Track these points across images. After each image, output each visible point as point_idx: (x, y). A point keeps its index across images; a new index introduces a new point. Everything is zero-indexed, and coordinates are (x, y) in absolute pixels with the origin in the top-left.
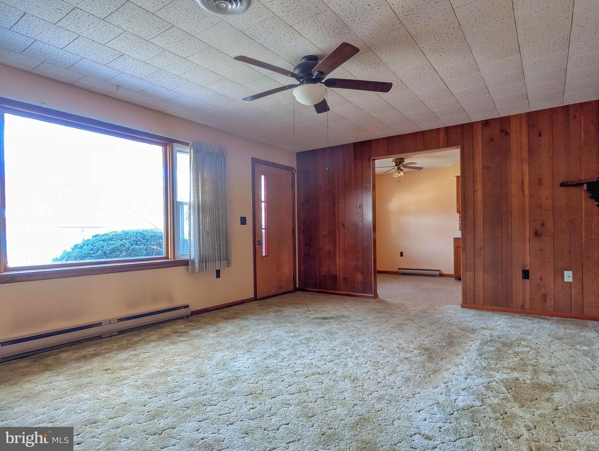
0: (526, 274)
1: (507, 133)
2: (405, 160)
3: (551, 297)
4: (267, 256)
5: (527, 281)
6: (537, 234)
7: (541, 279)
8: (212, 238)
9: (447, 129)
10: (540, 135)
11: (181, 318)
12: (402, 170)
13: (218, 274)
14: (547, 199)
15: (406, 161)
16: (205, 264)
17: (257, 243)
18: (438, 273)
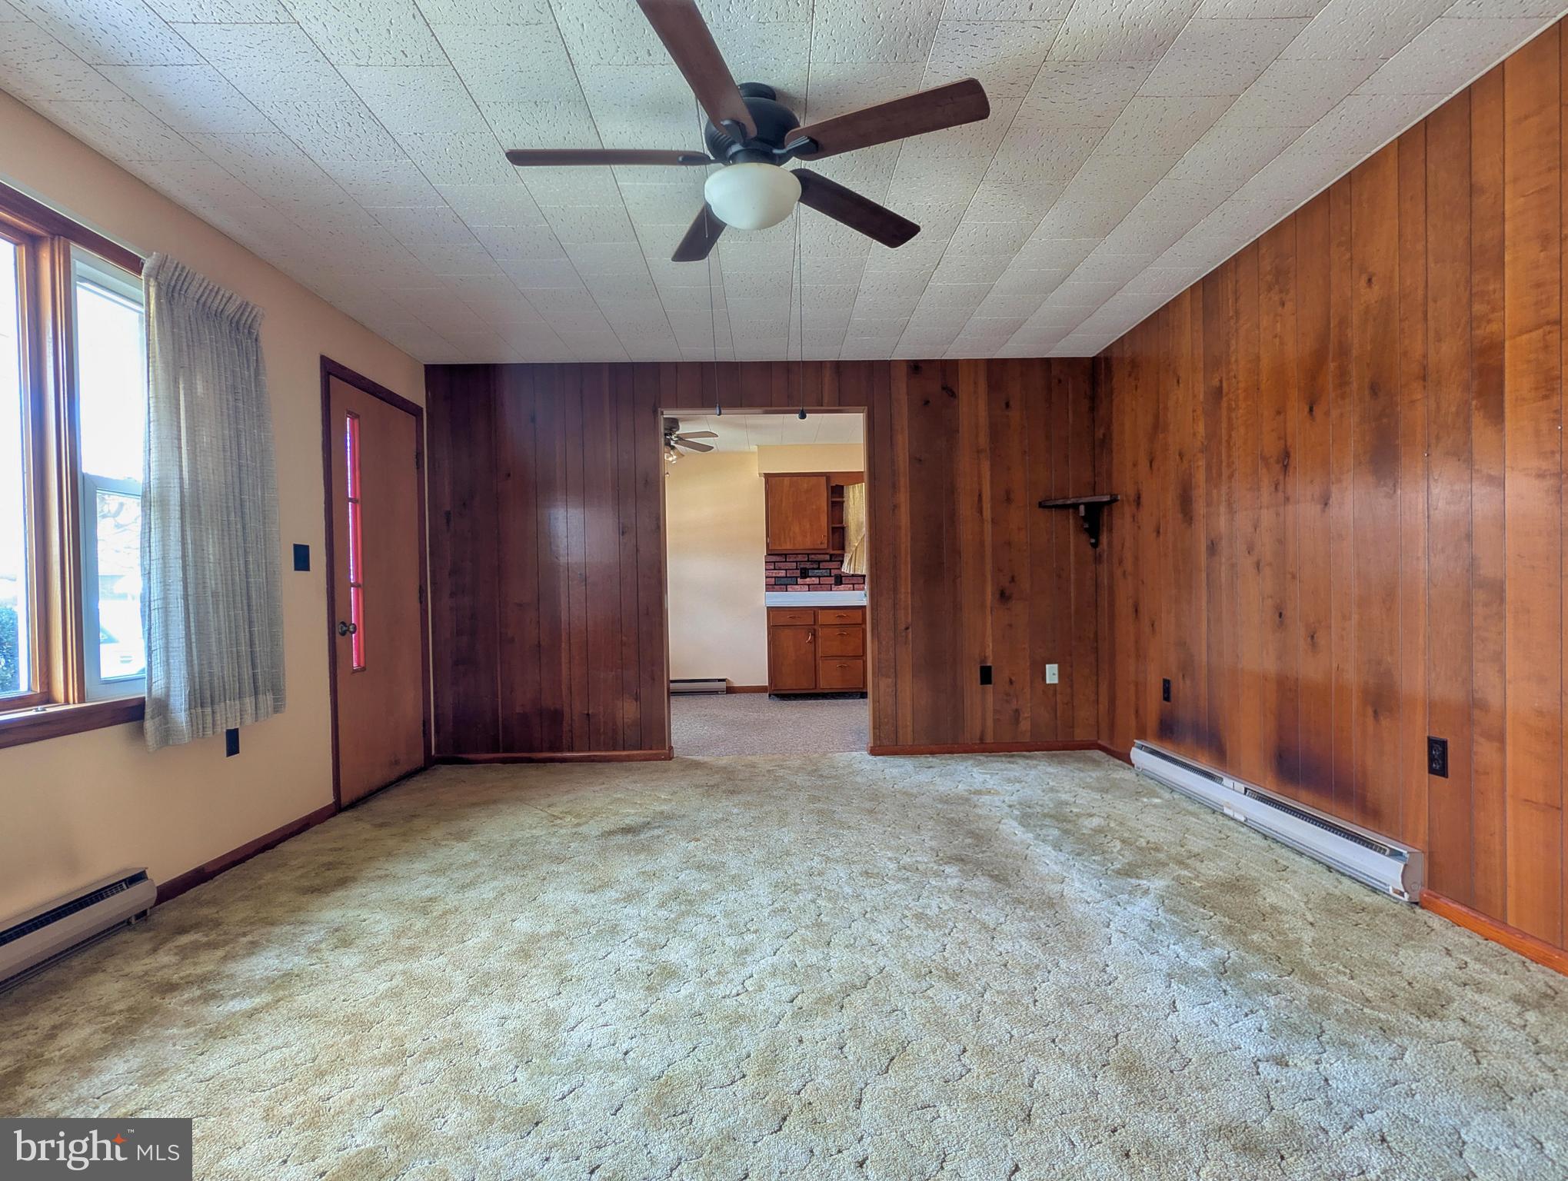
0: (986, 676)
1: (952, 394)
2: (681, 425)
3: (1026, 715)
4: (363, 669)
5: (989, 687)
6: (1003, 596)
7: (1011, 682)
8: (229, 615)
9: (839, 366)
10: (1007, 405)
11: (124, 925)
12: (673, 448)
13: (233, 742)
14: (1019, 529)
15: (684, 429)
16: (209, 710)
17: (338, 630)
18: (723, 685)
